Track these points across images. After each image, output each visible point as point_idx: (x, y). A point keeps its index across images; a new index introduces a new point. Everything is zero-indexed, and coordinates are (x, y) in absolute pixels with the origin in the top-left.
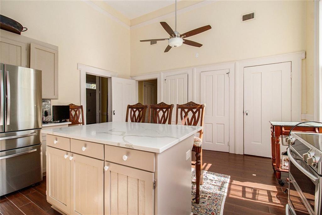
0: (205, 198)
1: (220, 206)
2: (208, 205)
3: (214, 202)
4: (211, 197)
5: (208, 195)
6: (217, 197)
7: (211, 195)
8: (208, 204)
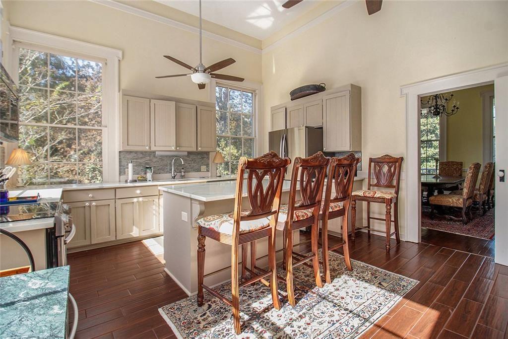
0: (201, 316)
1: (174, 322)
2: (188, 312)
3: (185, 321)
4: (197, 323)
5: (203, 324)
6: (191, 331)
7: (201, 327)
8: (189, 314)
